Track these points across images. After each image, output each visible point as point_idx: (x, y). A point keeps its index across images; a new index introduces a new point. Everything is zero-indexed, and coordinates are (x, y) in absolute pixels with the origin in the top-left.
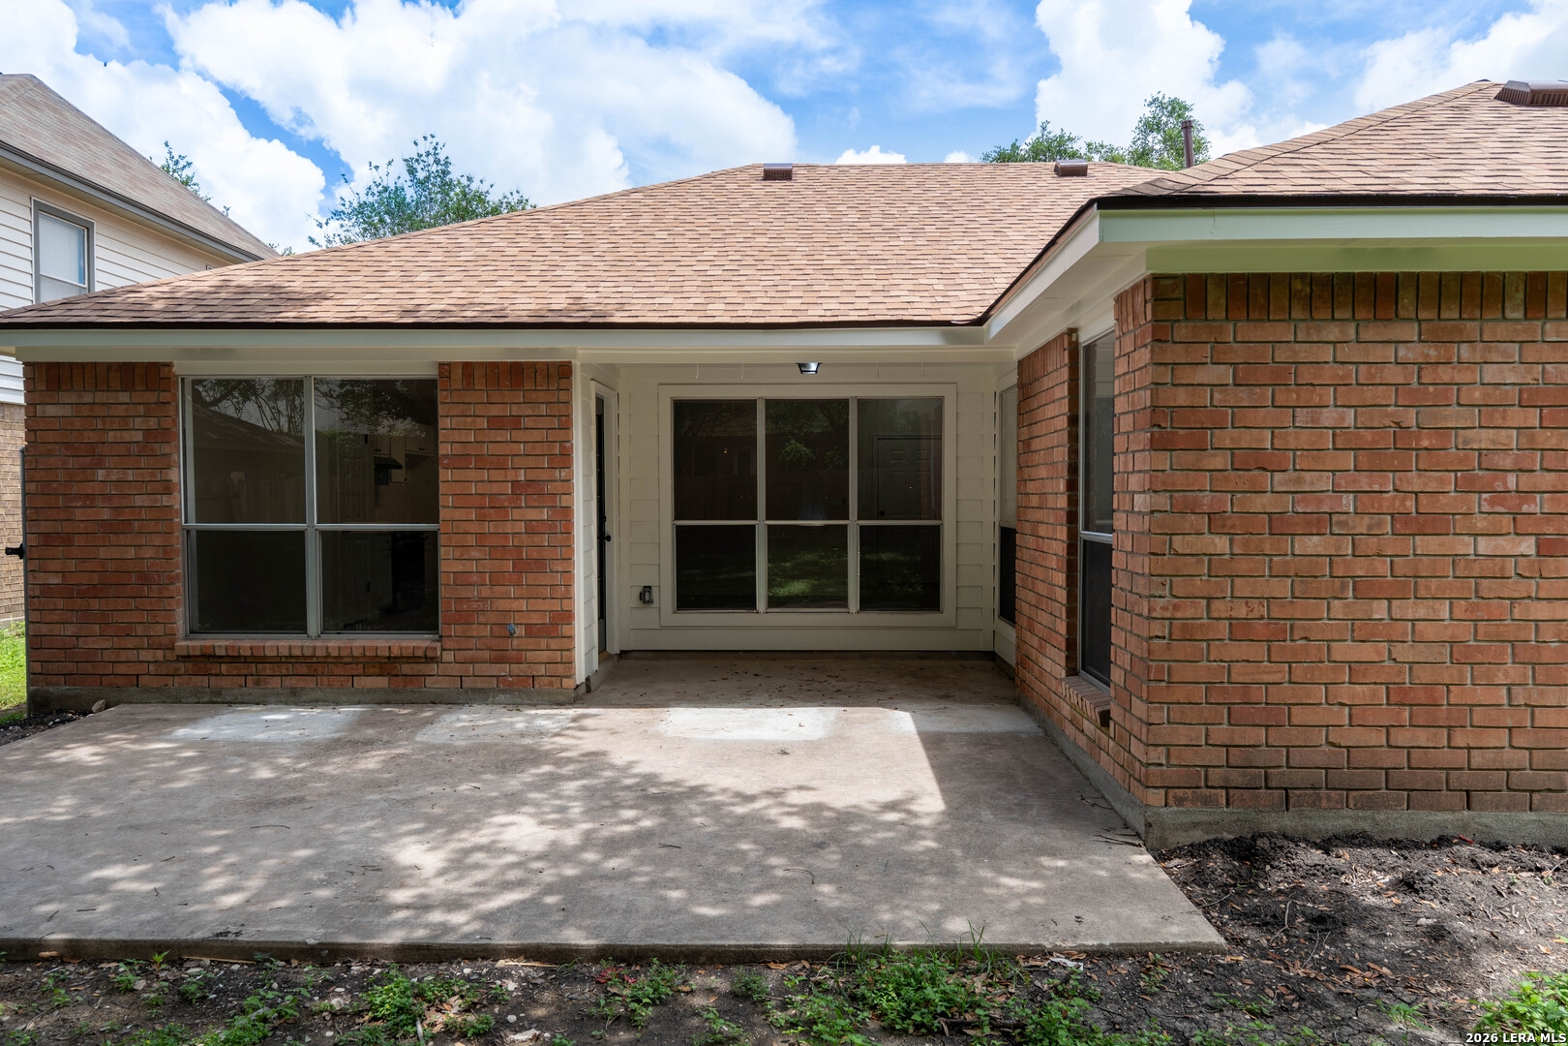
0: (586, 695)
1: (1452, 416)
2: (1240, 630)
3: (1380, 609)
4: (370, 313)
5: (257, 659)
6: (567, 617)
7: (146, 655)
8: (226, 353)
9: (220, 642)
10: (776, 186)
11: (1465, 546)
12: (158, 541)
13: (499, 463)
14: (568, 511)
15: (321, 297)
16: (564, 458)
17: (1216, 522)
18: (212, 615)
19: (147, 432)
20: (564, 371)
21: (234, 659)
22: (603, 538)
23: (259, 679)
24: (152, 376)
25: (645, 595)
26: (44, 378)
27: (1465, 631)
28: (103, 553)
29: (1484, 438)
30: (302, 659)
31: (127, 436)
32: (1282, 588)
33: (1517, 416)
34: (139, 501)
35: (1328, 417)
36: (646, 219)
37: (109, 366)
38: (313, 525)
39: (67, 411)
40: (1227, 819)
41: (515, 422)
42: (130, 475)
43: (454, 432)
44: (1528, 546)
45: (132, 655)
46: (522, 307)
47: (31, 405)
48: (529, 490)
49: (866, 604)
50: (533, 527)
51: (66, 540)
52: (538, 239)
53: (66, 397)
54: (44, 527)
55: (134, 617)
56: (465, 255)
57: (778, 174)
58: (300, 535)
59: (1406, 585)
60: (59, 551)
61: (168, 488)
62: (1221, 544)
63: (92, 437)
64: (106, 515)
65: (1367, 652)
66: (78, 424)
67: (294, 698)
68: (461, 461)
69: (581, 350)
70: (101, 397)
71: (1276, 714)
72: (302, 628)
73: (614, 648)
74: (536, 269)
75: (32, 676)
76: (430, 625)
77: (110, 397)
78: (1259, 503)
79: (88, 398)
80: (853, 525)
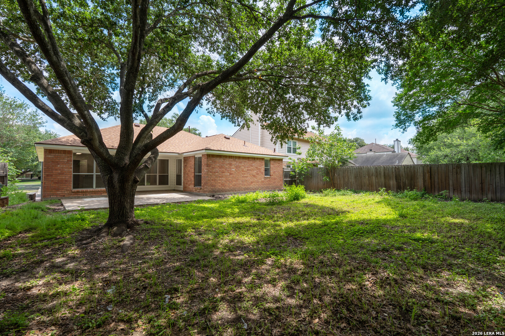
1: (225, 165)
2: (212, 180)
5: (86, 192)
7: (66, 192)
9: (78, 190)
11: (225, 174)
12: (69, 176)
17: (211, 172)
18: (76, 186)
19: (68, 160)
21: (82, 192)
23: (86, 195)
24: (70, 152)
26: (48, 151)
27: (225, 180)
28: (58, 177)
29: (226, 167)
30: (94, 192)
31: (64, 161)
32: (215, 177)
33: (228, 165)
34: (66, 170)
35: (218, 165)
37: (61, 150)
38: (95, 174)
39: (53, 156)
40: (212, 194)
42: (64, 166)
44: (229, 174)
45: (63, 192)
49: (159, 184)
51: (51, 175)
53: (52, 154)
54: (47, 174)
55: (64, 187)
58: (93, 175)
59: (222, 177)
60: (50, 177)
61: (71, 168)
63: (58, 160)
64: (59, 172)
65: (220, 181)
66: (55, 158)
67: (92, 197)
70: (59, 155)
71: (215, 186)
77: (61, 155)
78: (214, 171)
79: (57, 155)
80: (158, 175)
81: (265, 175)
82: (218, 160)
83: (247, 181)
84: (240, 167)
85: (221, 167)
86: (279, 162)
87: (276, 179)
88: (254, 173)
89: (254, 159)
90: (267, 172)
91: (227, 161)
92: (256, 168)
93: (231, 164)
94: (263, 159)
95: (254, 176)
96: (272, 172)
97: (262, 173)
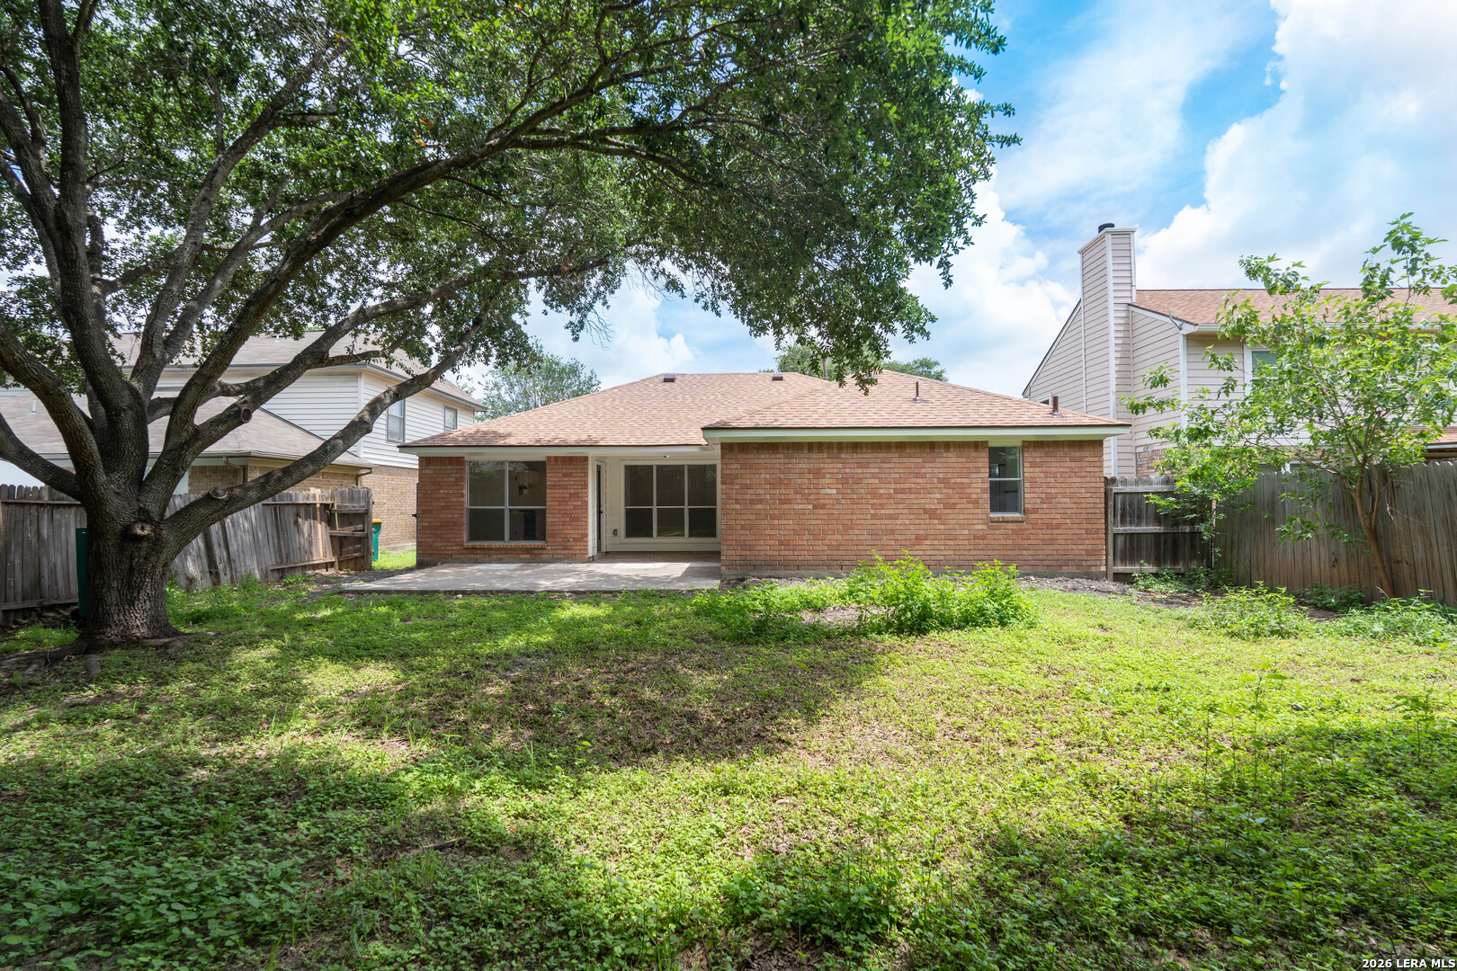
0: (592, 560)
1: (792, 476)
2: (743, 527)
3: (776, 522)
4: (526, 441)
5: (489, 549)
6: (586, 535)
7: (454, 548)
8: (482, 454)
9: (478, 544)
10: (668, 384)
11: (796, 507)
12: (458, 512)
13: (565, 487)
14: (586, 503)
15: (509, 435)
16: (586, 486)
17: (737, 501)
18: (474, 536)
19: (455, 478)
20: (586, 459)
21: (482, 549)
22: (599, 512)
23: (490, 555)
24: (459, 461)
25: (615, 532)
26: (425, 462)
27: (797, 527)
28: (442, 516)
29: (799, 481)
30: (504, 549)
31: (450, 480)
32: (753, 517)
33: (807, 476)
34: (452, 500)
35: (763, 476)
36: (617, 403)
37: (445, 458)
38: (507, 507)
39: (432, 471)
41: (570, 475)
42: (451, 492)
43: (551, 478)
44: (811, 507)
45: (450, 548)
46: (572, 439)
47: (420, 470)
48: (575, 496)
49: (691, 535)
50: (576, 508)
51: (430, 512)
52: (579, 411)
53: (431, 467)
54: (423, 508)
55: (451, 536)
56: (555, 418)
57: (669, 380)
58: (503, 510)
59: (782, 516)
60: (428, 516)
61: (462, 495)
62: (738, 507)
63: (439, 480)
64: (443, 504)
65: (773, 532)
66: (435, 476)
67: (500, 561)
68: (553, 487)
69: (591, 453)
70: (442, 467)
71: (751, 548)
72: (502, 539)
73: (604, 550)
74: (578, 424)
75: (418, 555)
76: (543, 538)
77: (445, 467)
78: (747, 497)
79: (438, 467)
80: (686, 508)
81: (993, 510)
82: (764, 459)
83: (892, 532)
84: (859, 481)
85: (775, 484)
86: (1077, 454)
87: (1058, 526)
88: (933, 500)
89: (931, 446)
90: (1004, 495)
91: (803, 463)
92: (945, 481)
93: (817, 473)
94: (976, 445)
95: (932, 514)
96: (1029, 497)
97: (976, 502)
